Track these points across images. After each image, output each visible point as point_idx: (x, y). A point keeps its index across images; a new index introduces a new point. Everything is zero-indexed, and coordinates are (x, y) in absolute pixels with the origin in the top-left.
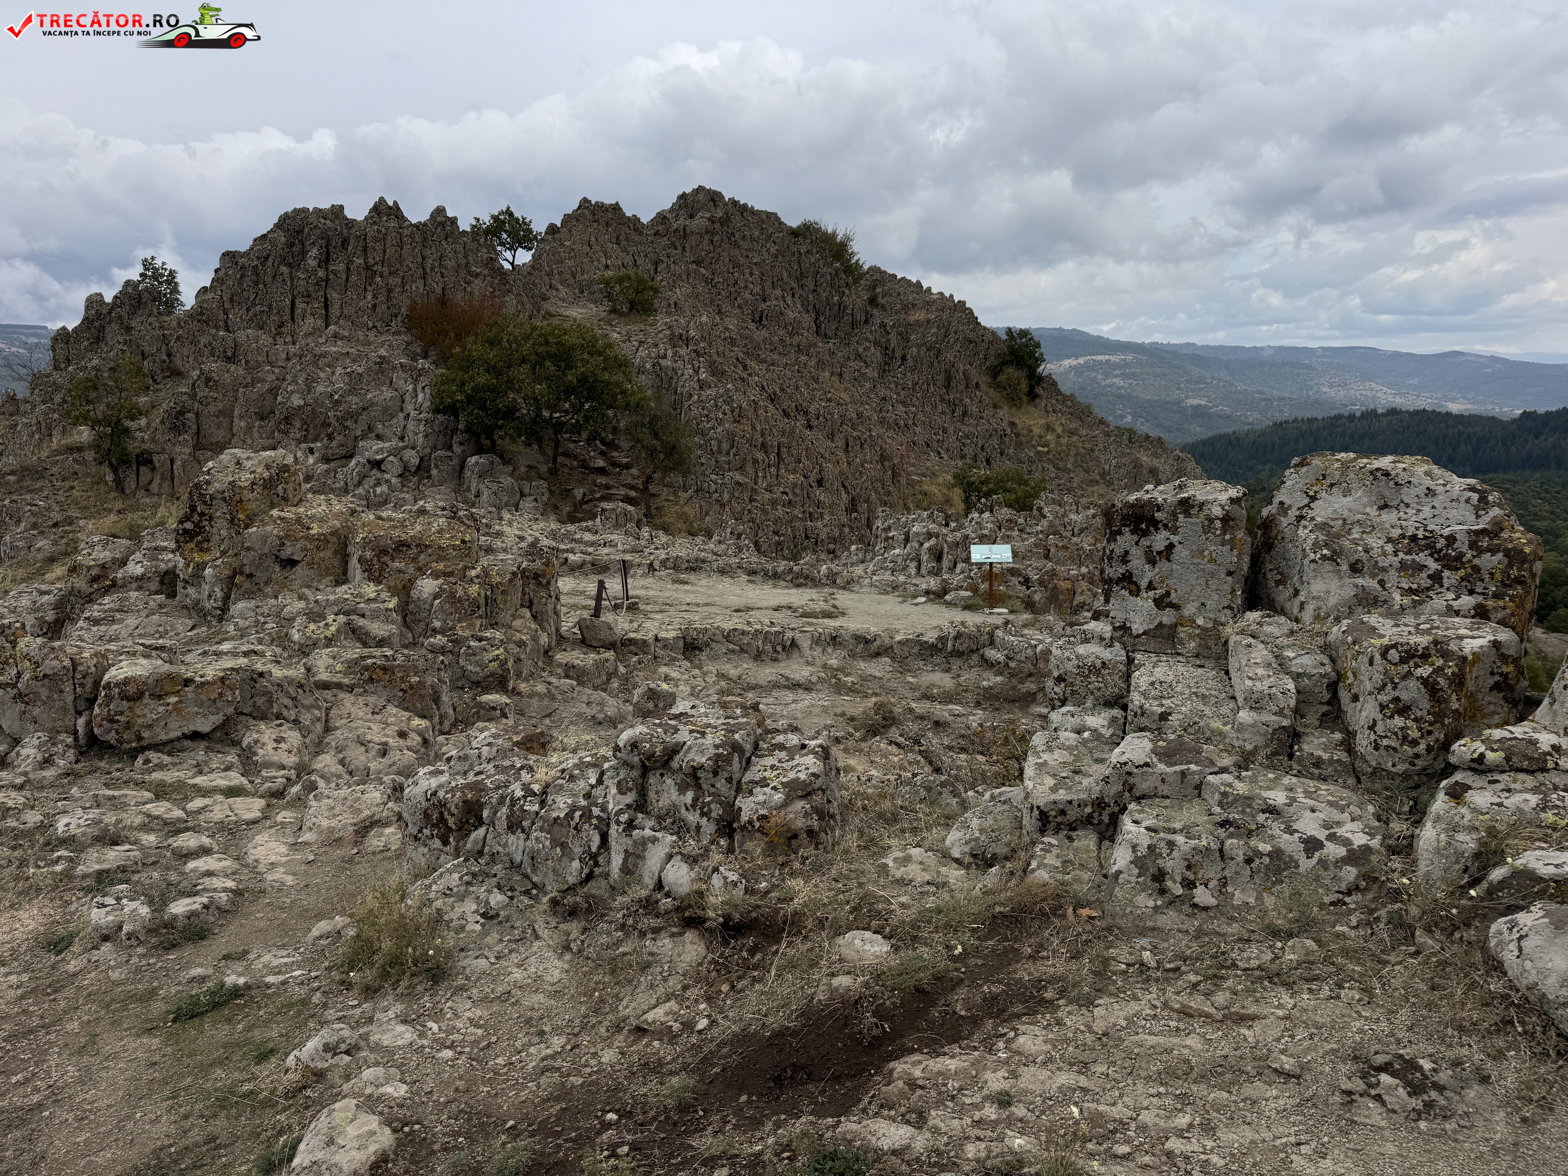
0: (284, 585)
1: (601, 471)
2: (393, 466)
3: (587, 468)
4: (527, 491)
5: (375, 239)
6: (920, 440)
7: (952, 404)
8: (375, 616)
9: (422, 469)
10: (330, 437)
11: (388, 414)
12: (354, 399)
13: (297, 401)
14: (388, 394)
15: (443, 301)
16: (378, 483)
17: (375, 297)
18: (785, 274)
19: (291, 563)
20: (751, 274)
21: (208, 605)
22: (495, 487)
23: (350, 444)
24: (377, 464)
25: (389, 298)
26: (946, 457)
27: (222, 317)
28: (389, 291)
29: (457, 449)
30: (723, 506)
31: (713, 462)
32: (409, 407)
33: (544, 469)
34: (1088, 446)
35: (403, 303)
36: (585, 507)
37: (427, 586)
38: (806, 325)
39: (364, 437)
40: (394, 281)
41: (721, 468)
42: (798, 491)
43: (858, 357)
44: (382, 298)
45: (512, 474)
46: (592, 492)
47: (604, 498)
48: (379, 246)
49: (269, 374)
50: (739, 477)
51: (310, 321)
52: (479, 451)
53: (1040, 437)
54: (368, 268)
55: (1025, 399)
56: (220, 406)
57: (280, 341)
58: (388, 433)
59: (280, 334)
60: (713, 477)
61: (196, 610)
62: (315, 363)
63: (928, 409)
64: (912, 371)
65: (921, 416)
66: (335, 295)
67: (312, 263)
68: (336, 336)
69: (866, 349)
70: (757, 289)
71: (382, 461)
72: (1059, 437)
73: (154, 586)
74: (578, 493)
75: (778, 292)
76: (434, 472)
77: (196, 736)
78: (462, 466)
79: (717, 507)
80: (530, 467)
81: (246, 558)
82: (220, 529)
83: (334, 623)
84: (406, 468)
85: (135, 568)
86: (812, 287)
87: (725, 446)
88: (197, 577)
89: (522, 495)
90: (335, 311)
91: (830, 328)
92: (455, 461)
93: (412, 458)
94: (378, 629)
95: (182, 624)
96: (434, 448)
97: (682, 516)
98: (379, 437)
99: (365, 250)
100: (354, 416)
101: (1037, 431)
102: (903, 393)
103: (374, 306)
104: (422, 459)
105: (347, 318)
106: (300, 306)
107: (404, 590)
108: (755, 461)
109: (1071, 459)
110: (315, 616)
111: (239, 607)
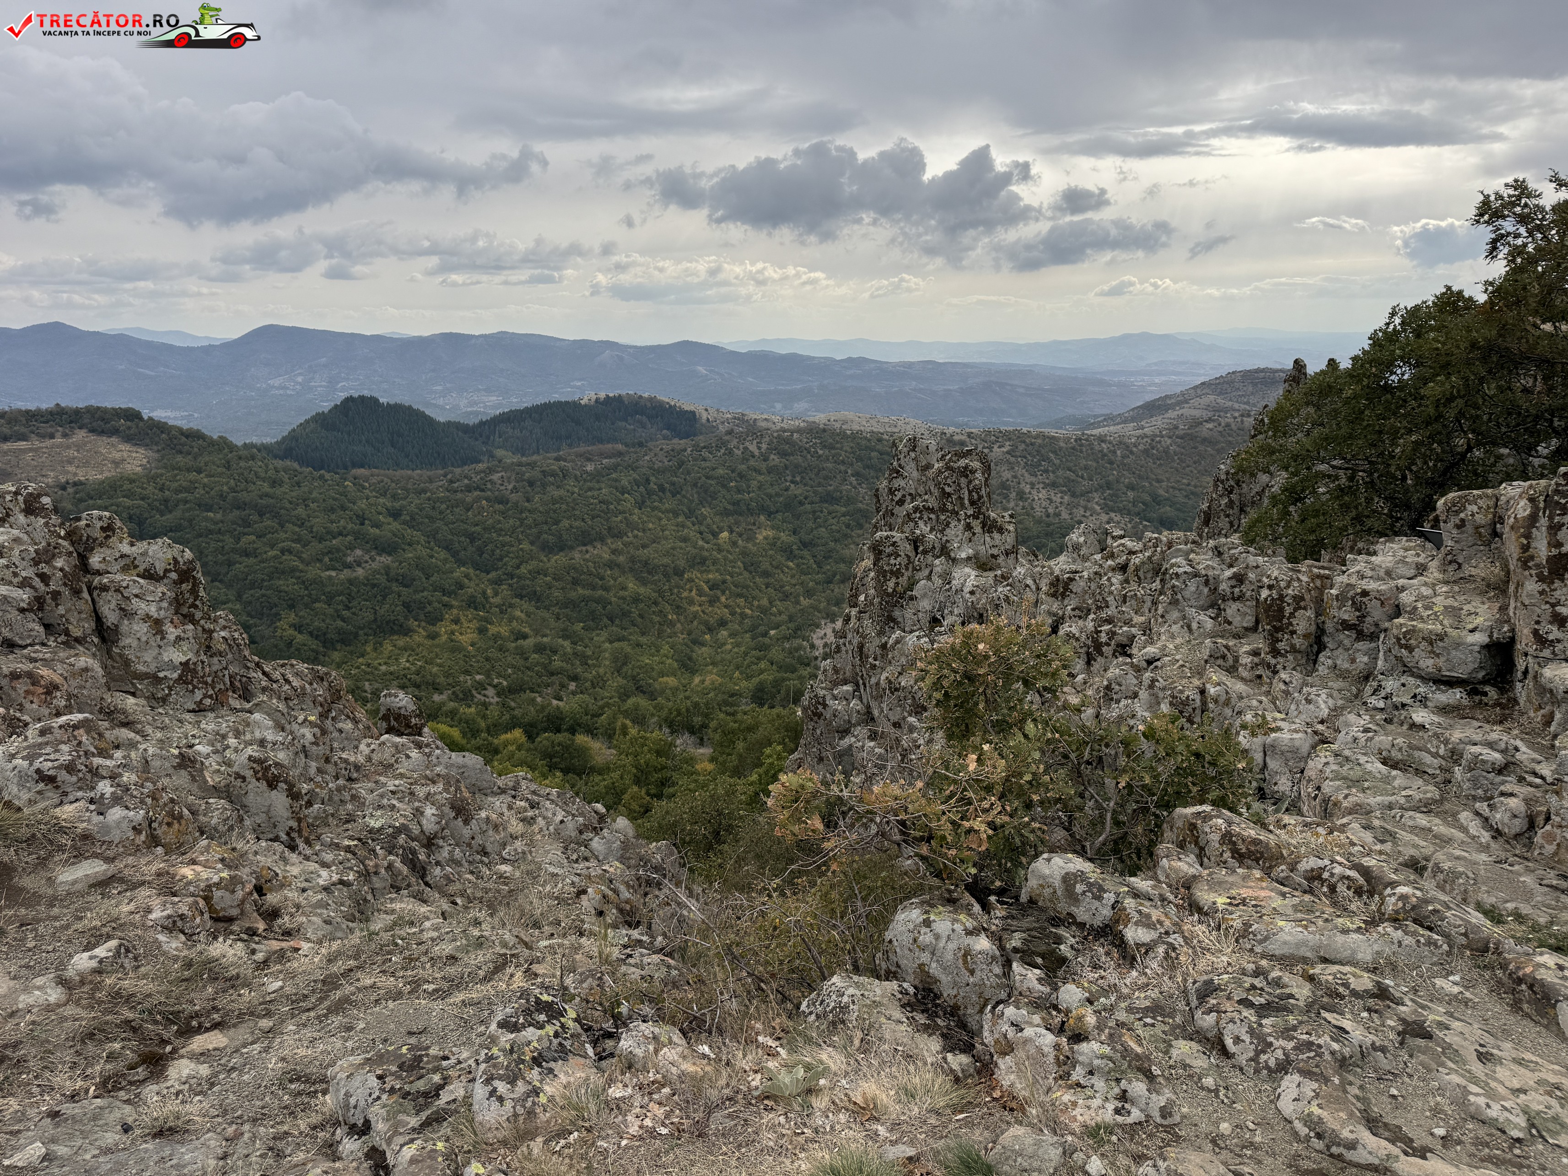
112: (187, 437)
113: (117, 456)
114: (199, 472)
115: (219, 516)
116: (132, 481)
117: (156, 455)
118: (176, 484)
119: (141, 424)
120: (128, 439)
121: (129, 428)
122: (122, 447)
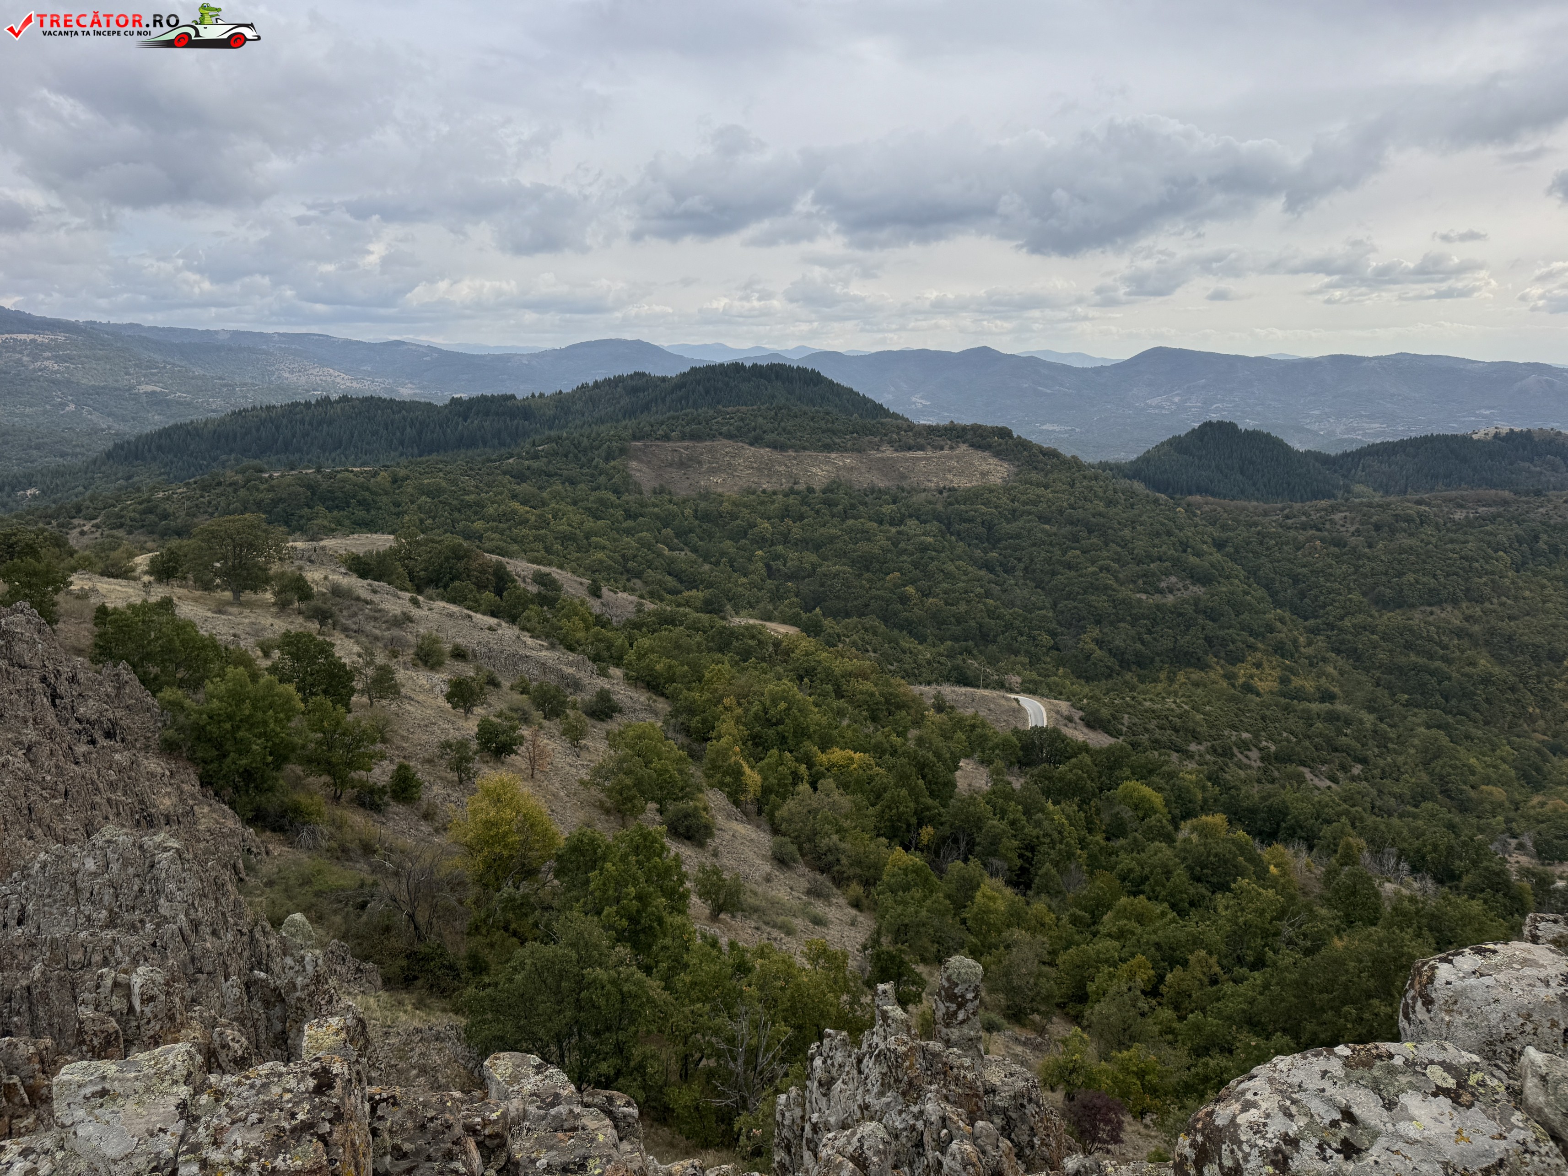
112: (1044, 455)
113: (985, 467)
114: (1046, 487)
115: (1054, 529)
116: (991, 491)
117: (1016, 470)
118: (1025, 497)
119: (1010, 441)
120: (997, 454)
121: (1000, 445)
122: (991, 461)
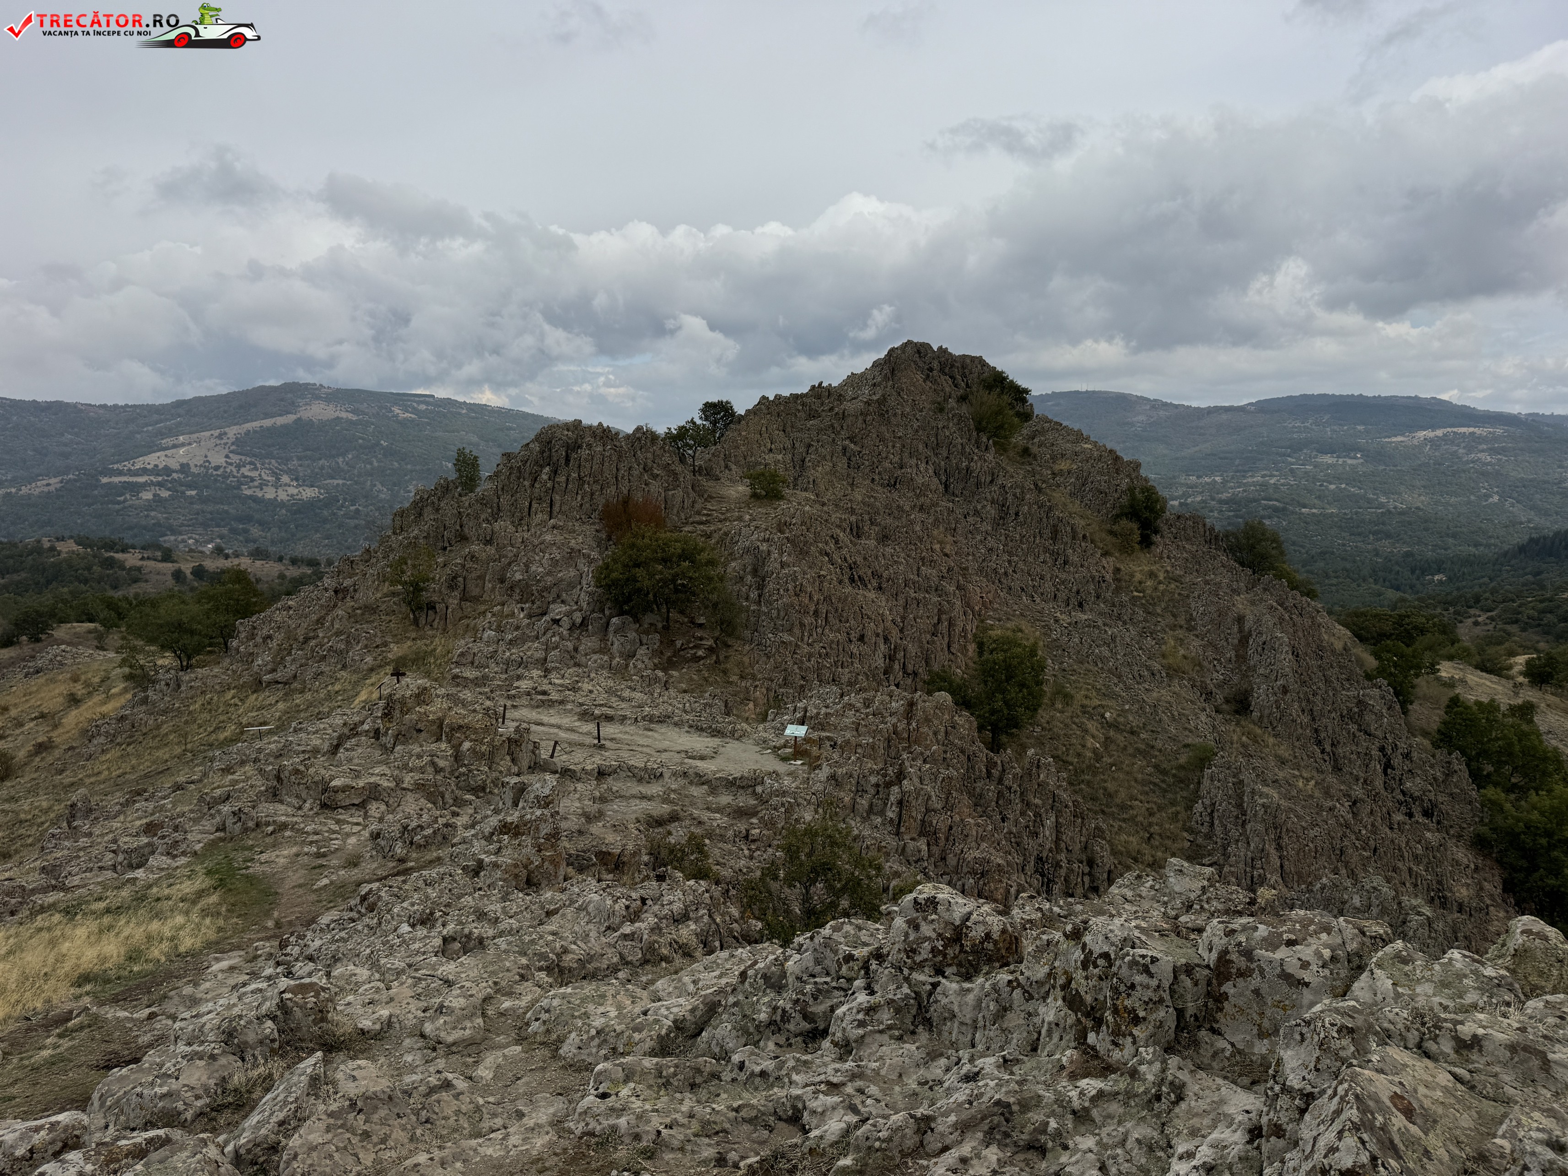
0: (417, 740)
1: (701, 626)
2: (566, 622)
3: (693, 623)
4: (645, 641)
5: (586, 460)
6: (1016, 585)
7: (1055, 555)
8: (442, 758)
9: (584, 623)
10: (533, 603)
11: (571, 586)
12: (549, 579)
13: (518, 576)
14: (572, 573)
15: (626, 502)
16: (554, 636)
17: (582, 498)
18: (921, 447)
19: (420, 731)
20: (894, 447)
21: (389, 746)
22: (622, 640)
23: (545, 606)
24: (556, 622)
25: (592, 499)
26: (1038, 600)
27: (496, 500)
28: (592, 494)
29: (607, 612)
30: (769, 658)
31: (772, 624)
32: (584, 582)
33: (660, 625)
34: (1185, 593)
35: (600, 501)
36: (682, 653)
37: (467, 745)
38: (933, 487)
39: (554, 602)
40: (597, 487)
41: (777, 629)
42: (834, 646)
43: (977, 513)
44: (587, 499)
45: (637, 631)
46: (689, 642)
47: (695, 647)
48: (588, 465)
49: (510, 552)
50: (786, 637)
51: (540, 515)
52: (621, 613)
53: (1140, 583)
54: (580, 478)
55: (1137, 546)
56: (478, 573)
57: (520, 530)
58: (569, 599)
59: (520, 524)
60: (770, 635)
61: (384, 747)
62: (534, 551)
63: (1030, 559)
64: (1022, 525)
65: (1021, 565)
66: (558, 497)
67: (545, 477)
68: (554, 527)
69: (984, 507)
70: (896, 459)
71: (559, 620)
72: (1160, 583)
73: (372, 735)
74: (679, 643)
75: (913, 461)
76: (590, 627)
77: (354, 805)
78: (608, 624)
79: (765, 659)
80: (651, 624)
81: (403, 728)
82: (397, 714)
83: (426, 759)
84: (574, 624)
85: (366, 727)
86: (945, 454)
87: (782, 614)
88: (386, 732)
89: (641, 644)
90: (556, 508)
91: (956, 487)
92: (604, 620)
93: (578, 617)
94: (441, 763)
95: (378, 753)
96: (593, 611)
97: (740, 664)
98: (563, 602)
99: (579, 467)
100: (547, 589)
101: (1138, 576)
102: (1010, 544)
103: (581, 505)
104: (584, 619)
105: (564, 513)
106: (535, 505)
107: (457, 748)
108: (802, 625)
109: (1163, 605)
110: (419, 756)
111: (398, 748)
